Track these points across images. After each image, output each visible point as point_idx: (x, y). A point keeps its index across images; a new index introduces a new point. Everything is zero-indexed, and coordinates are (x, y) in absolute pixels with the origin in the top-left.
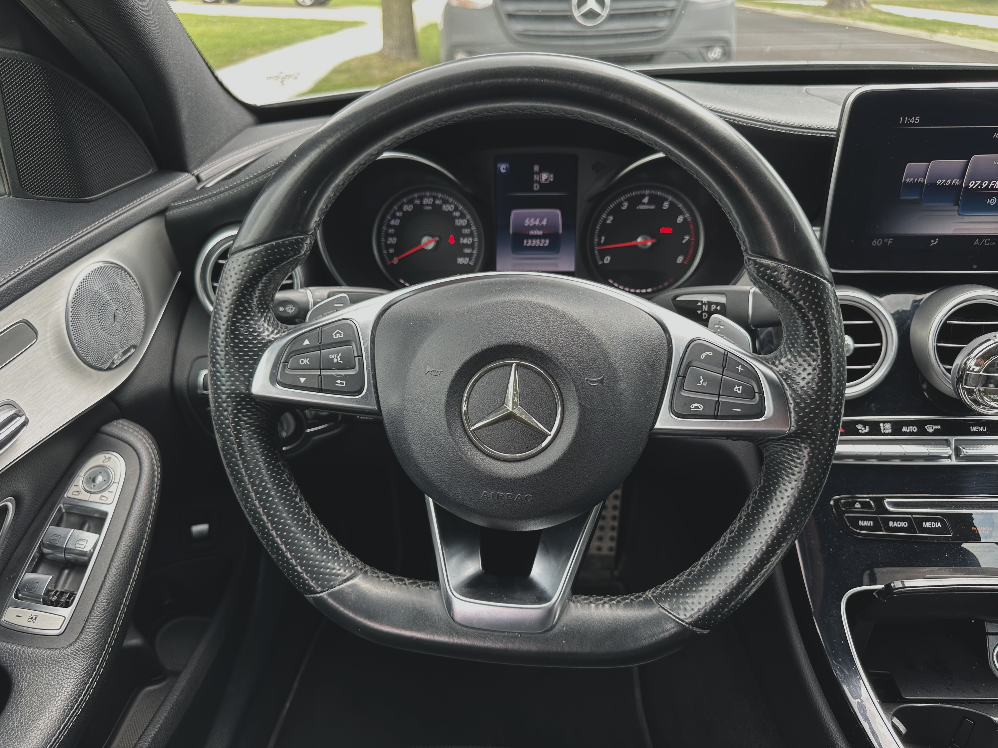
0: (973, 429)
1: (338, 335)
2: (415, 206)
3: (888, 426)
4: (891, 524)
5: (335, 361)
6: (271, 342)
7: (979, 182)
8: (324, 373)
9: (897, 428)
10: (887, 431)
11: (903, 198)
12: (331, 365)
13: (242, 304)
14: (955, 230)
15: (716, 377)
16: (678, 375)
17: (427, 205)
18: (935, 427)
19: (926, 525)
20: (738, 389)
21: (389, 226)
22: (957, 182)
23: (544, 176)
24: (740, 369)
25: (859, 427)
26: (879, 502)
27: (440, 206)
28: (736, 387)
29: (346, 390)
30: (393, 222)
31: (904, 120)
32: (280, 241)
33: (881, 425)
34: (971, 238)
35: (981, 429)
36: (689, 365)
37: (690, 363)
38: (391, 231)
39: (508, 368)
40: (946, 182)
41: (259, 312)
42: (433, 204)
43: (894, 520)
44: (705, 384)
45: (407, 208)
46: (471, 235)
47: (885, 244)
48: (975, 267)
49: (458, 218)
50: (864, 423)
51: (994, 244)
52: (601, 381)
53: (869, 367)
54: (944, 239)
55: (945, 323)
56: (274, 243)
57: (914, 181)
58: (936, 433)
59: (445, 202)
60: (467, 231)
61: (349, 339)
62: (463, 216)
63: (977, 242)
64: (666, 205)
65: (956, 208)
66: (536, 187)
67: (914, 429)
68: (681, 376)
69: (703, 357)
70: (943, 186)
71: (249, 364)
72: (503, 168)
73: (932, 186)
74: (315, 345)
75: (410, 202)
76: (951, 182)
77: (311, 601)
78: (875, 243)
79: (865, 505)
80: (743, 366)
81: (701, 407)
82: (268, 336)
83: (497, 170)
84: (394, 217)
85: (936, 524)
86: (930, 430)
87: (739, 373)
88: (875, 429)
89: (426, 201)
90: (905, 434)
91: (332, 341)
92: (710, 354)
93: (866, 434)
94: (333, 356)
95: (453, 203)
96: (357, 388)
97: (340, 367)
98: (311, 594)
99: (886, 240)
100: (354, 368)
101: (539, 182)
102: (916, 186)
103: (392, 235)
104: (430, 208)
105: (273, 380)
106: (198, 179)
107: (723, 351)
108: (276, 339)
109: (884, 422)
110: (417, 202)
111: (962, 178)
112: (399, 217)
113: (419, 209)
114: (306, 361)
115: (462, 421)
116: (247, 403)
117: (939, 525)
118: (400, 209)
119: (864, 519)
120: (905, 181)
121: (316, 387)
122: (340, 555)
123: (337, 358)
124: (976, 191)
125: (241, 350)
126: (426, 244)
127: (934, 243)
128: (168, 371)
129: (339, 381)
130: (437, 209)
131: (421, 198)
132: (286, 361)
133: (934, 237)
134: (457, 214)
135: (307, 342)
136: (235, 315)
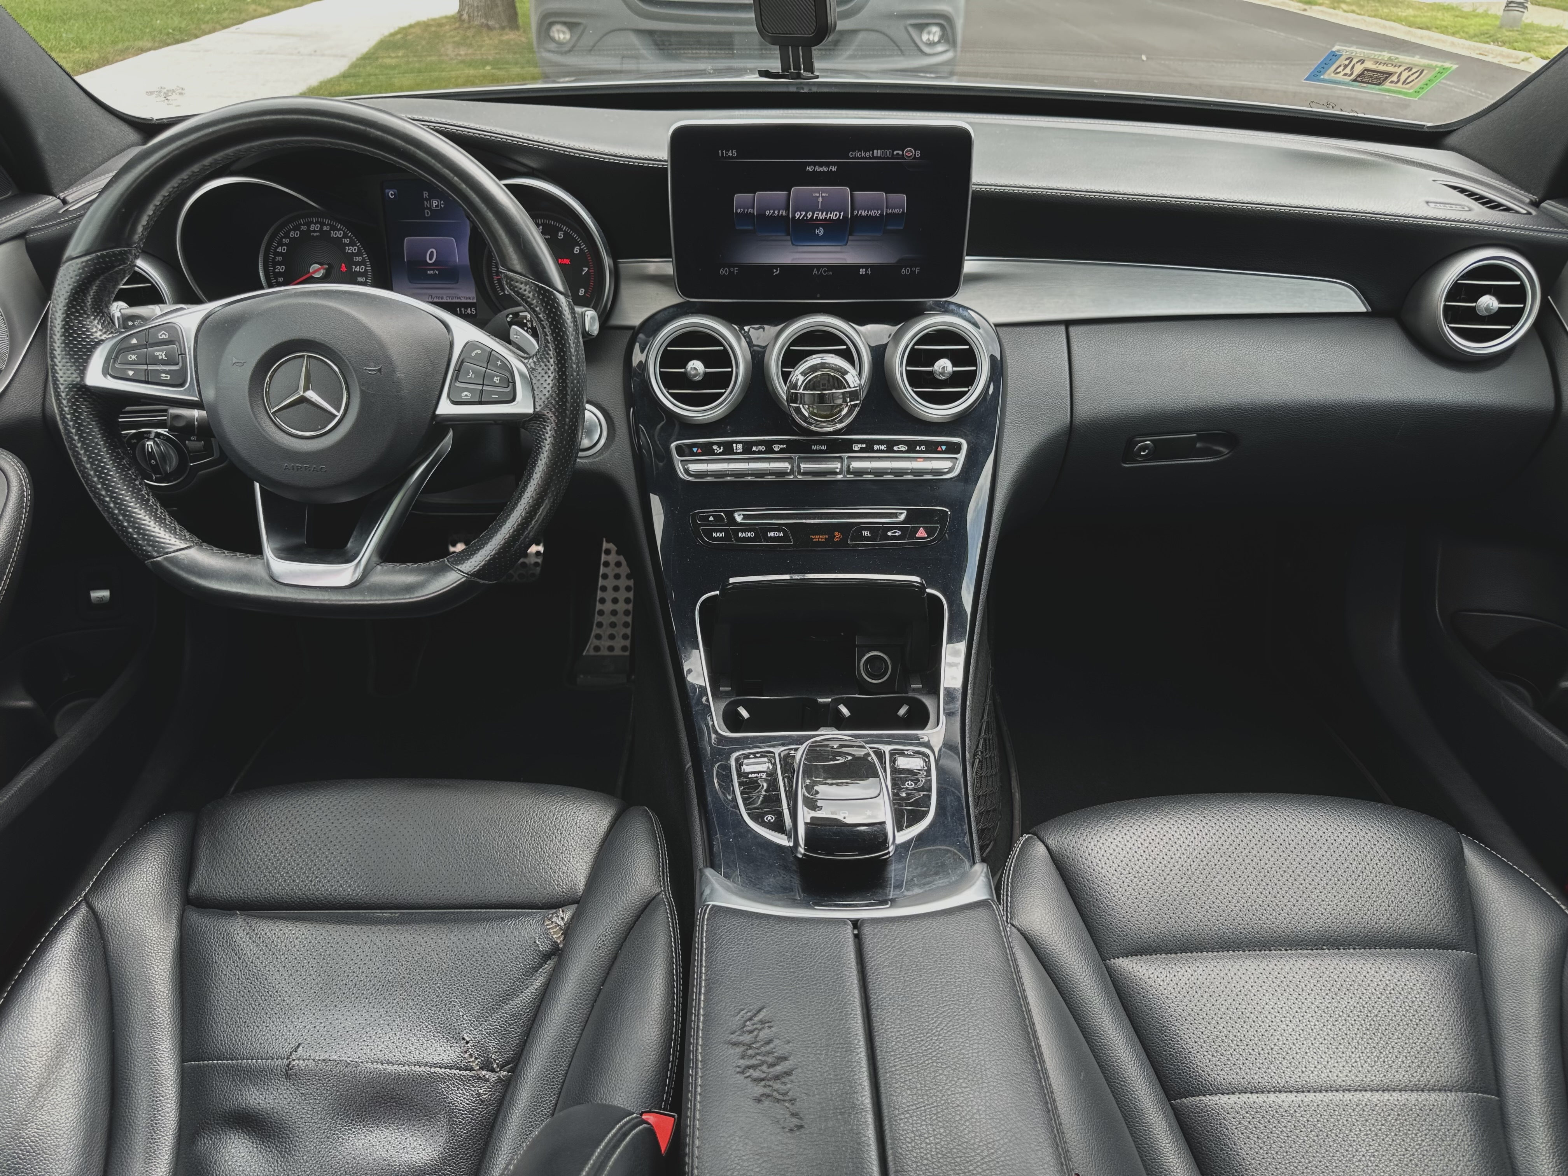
0: (815, 448)
1: (163, 336)
2: (302, 232)
3: (740, 446)
4: (740, 534)
5: (160, 357)
6: (103, 341)
7: (804, 213)
8: (150, 367)
9: (748, 448)
10: (738, 451)
11: (738, 228)
12: (157, 361)
13: (74, 307)
14: (793, 259)
15: (482, 370)
16: (455, 370)
17: (315, 231)
18: (781, 446)
19: (770, 534)
20: (496, 380)
21: (277, 254)
22: (783, 212)
23: (435, 203)
24: (499, 363)
25: (715, 447)
26: (730, 515)
27: (328, 232)
28: (495, 378)
29: (170, 383)
30: (279, 250)
31: (722, 153)
32: (104, 252)
33: (734, 445)
34: (809, 268)
35: (822, 447)
36: (462, 362)
37: (463, 360)
38: (279, 259)
39: (301, 359)
40: (774, 213)
41: (93, 315)
42: (321, 230)
43: (743, 531)
44: (473, 375)
45: (293, 234)
46: (362, 263)
47: (731, 273)
48: (818, 296)
49: (348, 245)
50: (719, 444)
51: (831, 273)
52: (379, 370)
53: (723, 391)
54: (785, 268)
55: (788, 349)
56: (99, 254)
57: (744, 211)
58: (782, 451)
59: (334, 228)
60: (359, 259)
61: (173, 339)
62: (352, 244)
63: (815, 272)
64: (561, 235)
65: (789, 238)
66: (427, 213)
67: (763, 448)
68: (458, 370)
69: (473, 354)
70: (771, 217)
71: (83, 359)
72: (391, 193)
73: (761, 216)
74: (142, 343)
75: (296, 229)
76: (779, 213)
77: (150, 566)
78: (723, 272)
79: (718, 518)
80: (502, 361)
81: (470, 395)
82: (101, 335)
83: (384, 196)
84: (281, 244)
85: (778, 534)
86: (777, 449)
87: (498, 367)
88: (728, 449)
89: (312, 227)
90: (755, 453)
91: (158, 341)
92: (479, 351)
93: (720, 454)
94: (158, 353)
95: (342, 230)
96: (180, 381)
97: (164, 363)
98: (149, 559)
99: (732, 269)
100: (177, 364)
101: (430, 209)
102: (746, 217)
103: (280, 264)
104: (318, 234)
105: (105, 372)
106: (64, 202)
107: (489, 349)
108: (107, 339)
109: (737, 442)
110: (304, 228)
111: (787, 209)
112: (285, 244)
113: (306, 235)
114: (134, 357)
115: (265, 405)
116: (84, 393)
117: (782, 534)
118: (287, 235)
119: (717, 531)
120: (736, 212)
121: (143, 379)
122: (178, 530)
123: (162, 356)
124: (803, 221)
125: (75, 346)
126: (314, 272)
127: (776, 272)
128: (39, 400)
129: (163, 375)
130: (325, 235)
131: (308, 224)
132: (116, 357)
133: (776, 267)
134: (347, 241)
135: (134, 341)
136: (68, 316)
